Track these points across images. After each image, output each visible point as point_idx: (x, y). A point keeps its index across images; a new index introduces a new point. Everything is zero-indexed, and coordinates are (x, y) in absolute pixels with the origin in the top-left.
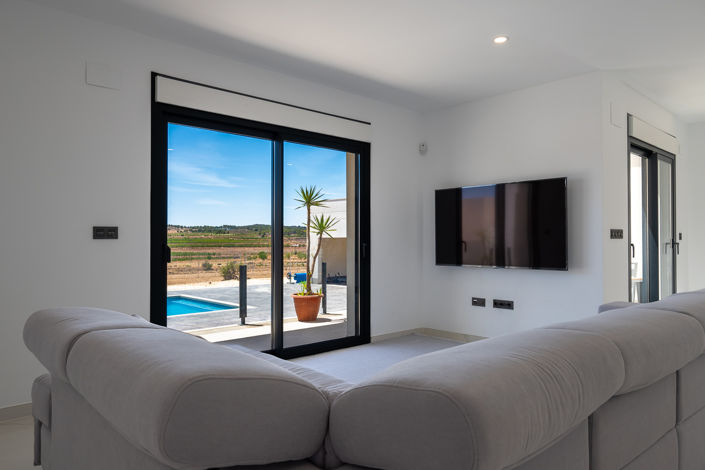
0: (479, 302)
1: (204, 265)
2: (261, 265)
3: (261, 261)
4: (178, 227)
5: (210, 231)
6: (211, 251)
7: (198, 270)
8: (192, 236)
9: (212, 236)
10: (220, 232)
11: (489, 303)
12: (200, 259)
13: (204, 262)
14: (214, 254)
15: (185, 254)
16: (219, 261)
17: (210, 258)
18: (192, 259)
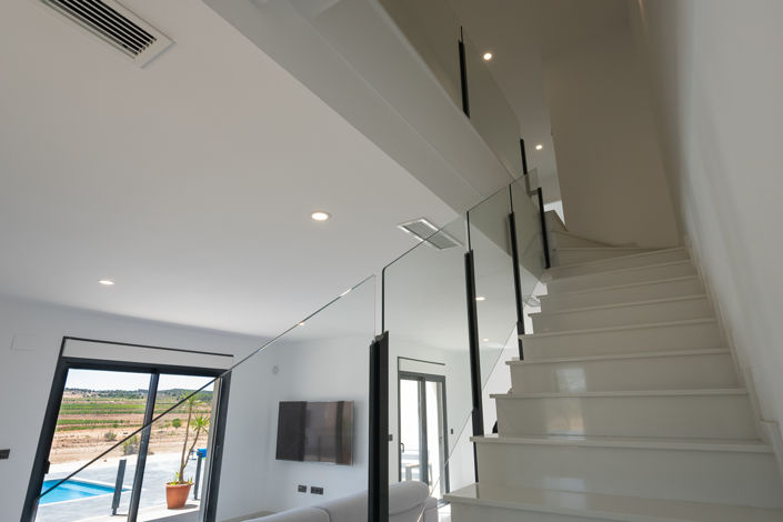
0: (302, 489)
1: (107, 436)
2: (173, 434)
3: (174, 429)
4: (85, 391)
5: (122, 396)
6: (119, 418)
7: (98, 441)
8: (99, 401)
9: (123, 401)
10: (133, 397)
11: (309, 490)
12: (103, 427)
13: (107, 431)
14: (122, 422)
15: (87, 422)
16: (125, 430)
17: (115, 426)
18: (94, 427)
